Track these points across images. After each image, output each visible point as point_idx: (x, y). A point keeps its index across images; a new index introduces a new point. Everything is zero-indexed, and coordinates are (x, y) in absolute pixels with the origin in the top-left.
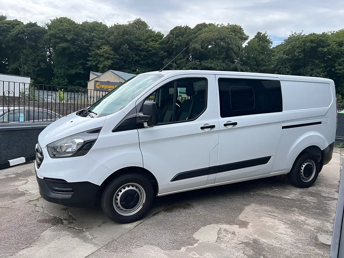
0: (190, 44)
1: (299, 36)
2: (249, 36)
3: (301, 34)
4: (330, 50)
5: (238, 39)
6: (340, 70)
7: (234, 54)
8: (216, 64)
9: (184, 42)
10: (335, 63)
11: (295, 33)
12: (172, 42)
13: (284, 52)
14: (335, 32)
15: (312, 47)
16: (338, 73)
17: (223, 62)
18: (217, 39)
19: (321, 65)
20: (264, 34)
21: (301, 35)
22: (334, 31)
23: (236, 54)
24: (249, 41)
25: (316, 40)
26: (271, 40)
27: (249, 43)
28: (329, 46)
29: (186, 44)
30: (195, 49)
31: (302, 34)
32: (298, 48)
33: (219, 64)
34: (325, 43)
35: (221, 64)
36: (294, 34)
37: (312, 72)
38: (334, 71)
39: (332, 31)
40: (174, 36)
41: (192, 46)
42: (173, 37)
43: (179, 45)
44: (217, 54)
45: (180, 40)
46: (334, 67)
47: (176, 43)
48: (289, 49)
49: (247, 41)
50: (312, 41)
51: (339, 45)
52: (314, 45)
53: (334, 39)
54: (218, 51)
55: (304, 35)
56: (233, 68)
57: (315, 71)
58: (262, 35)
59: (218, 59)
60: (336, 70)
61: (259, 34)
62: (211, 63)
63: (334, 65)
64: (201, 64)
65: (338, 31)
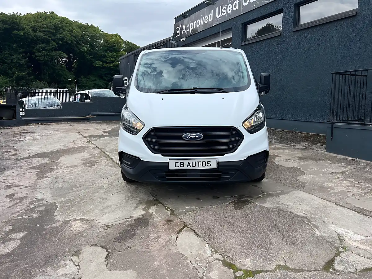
4: (26, 35)
6: (40, 56)
10: (33, 49)
15: (6, 29)
16: (39, 60)
19: (20, 50)
25: (8, 21)
28: (24, 29)
37: (12, 57)
38: (35, 58)
39: (19, 14)
46: (34, 53)
50: (4, 22)
51: (33, 30)
52: (8, 26)
53: (27, 23)
57: (15, 56)
60: (36, 56)
63: (33, 51)
65: (26, 14)
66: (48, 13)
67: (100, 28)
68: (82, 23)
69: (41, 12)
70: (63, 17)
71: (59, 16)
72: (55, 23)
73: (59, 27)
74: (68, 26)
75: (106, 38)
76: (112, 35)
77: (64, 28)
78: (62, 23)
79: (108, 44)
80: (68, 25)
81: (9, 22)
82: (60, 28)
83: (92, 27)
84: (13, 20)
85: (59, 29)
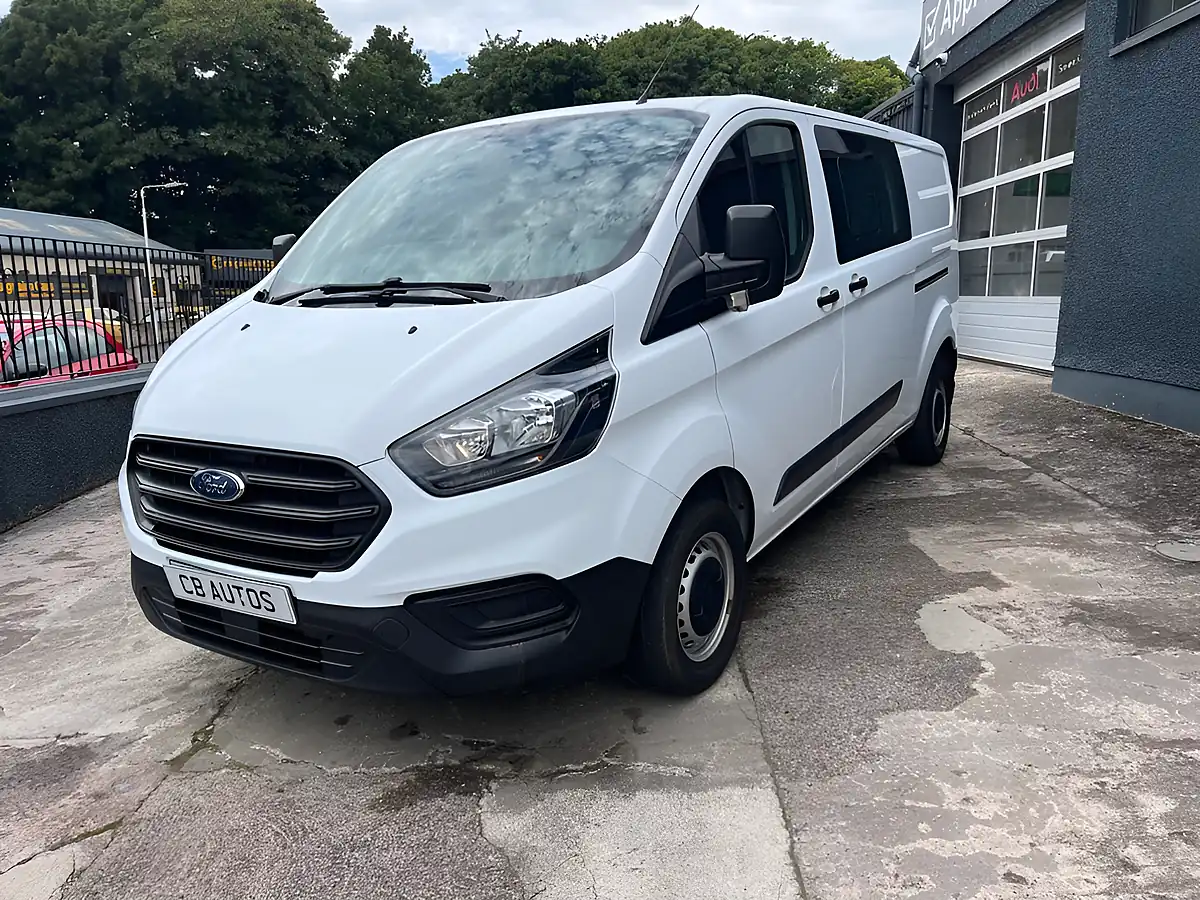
0: (124, 62)
1: (511, 46)
2: (350, 40)
3: (515, 40)
5: (315, 50)
7: (309, 106)
8: (249, 143)
9: (95, 52)
11: (497, 37)
12: (39, 50)
13: (478, 101)
14: (609, 39)
17: (278, 136)
18: (236, 44)
20: (400, 36)
21: (517, 45)
22: (605, 38)
23: (318, 103)
24: (350, 57)
25: (564, 62)
26: (425, 57)
27: (350, 66)
28: (604, 82)
29: (104, 58)
30: (147, 82)
31: (521, 42)
32: (516, 87)
33: (263, 143)
34: (588, 72)
35: (271, 142)
36: (493, 39)
39: (599, 37)
40: (44, 27)
41: (137, 67)
42: (38, 30)
43: (73, 62)
44: (247, 106)
45: (75, 46)
47: (57, 53)
48: (491, 91)
49: (346, 59)
50: (555, 67)
51: (629, 81)
52: (563, 78)
53: (612, 59)
54: (249, 90)
55: (527, 45)
56: (316, 158)
58: (391, 38)
59: (254, 123)
61: (381, 32)
62: (231, 137)
64: (186, 144)
65: (615, 36)
66: (678, 24)
67: (828, 48)
68: (774, 39)
69: (658, 24)
70: (715, 29)
71: (705, 27)
72: (690, 51)
73: (699, 62)
74: (728, 55)
75: (844, 77)
76: (869, 64)
77: (715, 62)
78: (709, 48)
79: (851, 98)
80: (728, 50)
81: (566, 67)
82: (703, 65)
83: (805, 45)
84: (577, 59)
85: (698, 66)
